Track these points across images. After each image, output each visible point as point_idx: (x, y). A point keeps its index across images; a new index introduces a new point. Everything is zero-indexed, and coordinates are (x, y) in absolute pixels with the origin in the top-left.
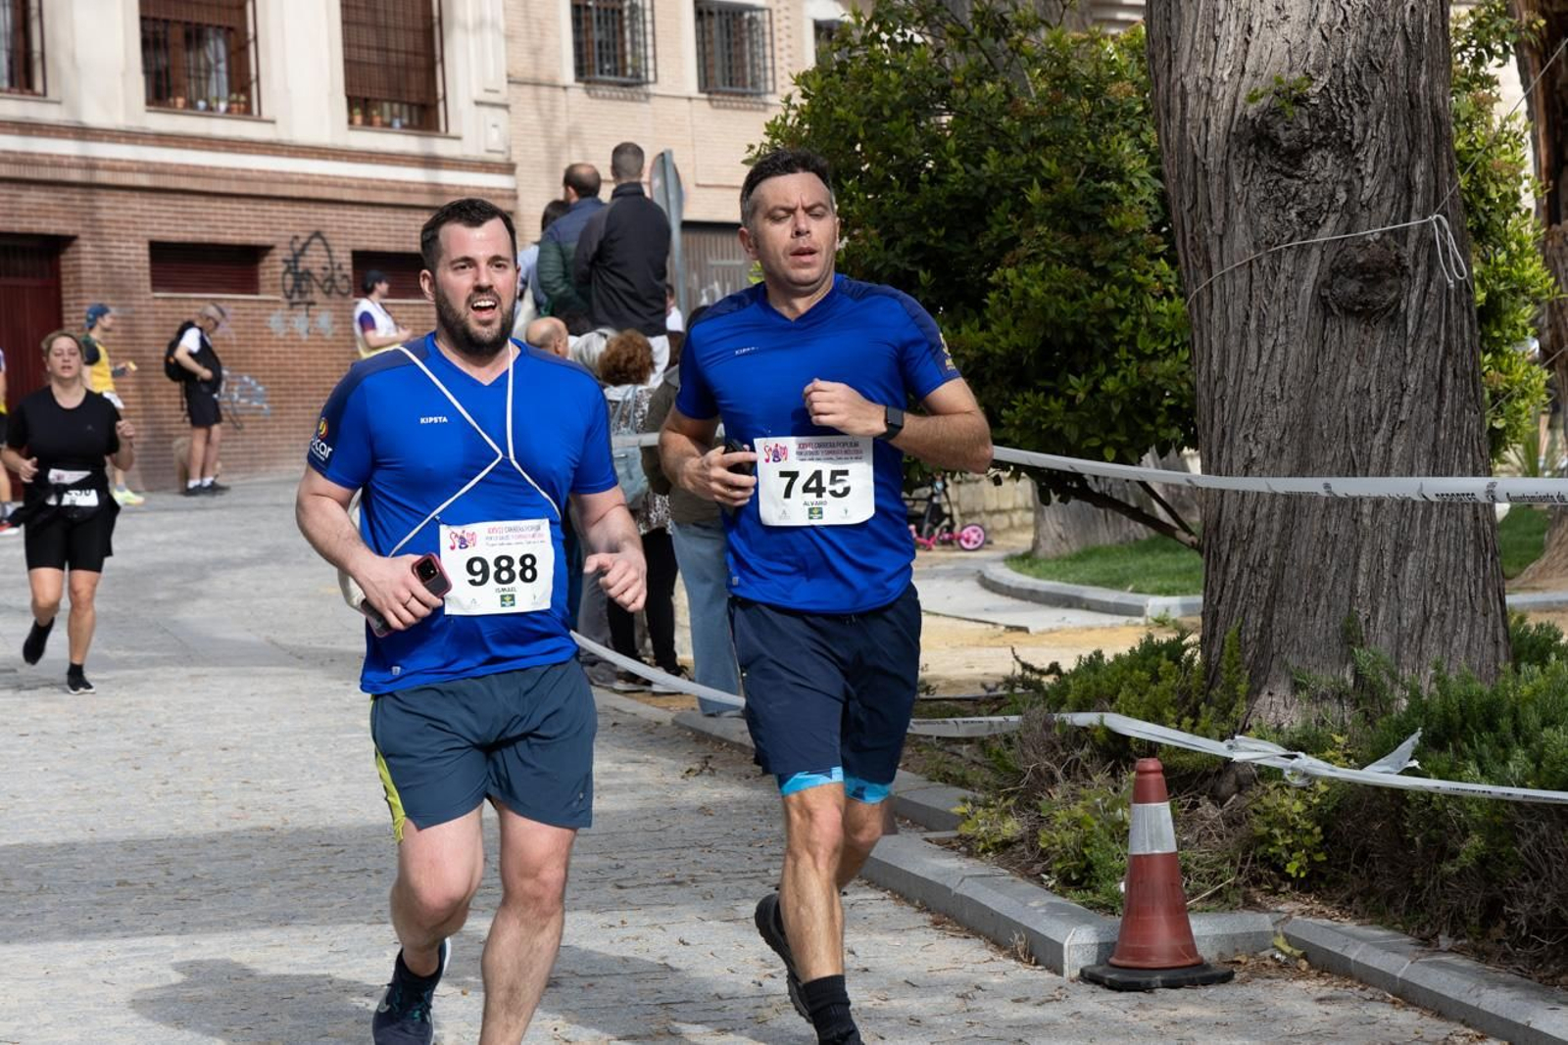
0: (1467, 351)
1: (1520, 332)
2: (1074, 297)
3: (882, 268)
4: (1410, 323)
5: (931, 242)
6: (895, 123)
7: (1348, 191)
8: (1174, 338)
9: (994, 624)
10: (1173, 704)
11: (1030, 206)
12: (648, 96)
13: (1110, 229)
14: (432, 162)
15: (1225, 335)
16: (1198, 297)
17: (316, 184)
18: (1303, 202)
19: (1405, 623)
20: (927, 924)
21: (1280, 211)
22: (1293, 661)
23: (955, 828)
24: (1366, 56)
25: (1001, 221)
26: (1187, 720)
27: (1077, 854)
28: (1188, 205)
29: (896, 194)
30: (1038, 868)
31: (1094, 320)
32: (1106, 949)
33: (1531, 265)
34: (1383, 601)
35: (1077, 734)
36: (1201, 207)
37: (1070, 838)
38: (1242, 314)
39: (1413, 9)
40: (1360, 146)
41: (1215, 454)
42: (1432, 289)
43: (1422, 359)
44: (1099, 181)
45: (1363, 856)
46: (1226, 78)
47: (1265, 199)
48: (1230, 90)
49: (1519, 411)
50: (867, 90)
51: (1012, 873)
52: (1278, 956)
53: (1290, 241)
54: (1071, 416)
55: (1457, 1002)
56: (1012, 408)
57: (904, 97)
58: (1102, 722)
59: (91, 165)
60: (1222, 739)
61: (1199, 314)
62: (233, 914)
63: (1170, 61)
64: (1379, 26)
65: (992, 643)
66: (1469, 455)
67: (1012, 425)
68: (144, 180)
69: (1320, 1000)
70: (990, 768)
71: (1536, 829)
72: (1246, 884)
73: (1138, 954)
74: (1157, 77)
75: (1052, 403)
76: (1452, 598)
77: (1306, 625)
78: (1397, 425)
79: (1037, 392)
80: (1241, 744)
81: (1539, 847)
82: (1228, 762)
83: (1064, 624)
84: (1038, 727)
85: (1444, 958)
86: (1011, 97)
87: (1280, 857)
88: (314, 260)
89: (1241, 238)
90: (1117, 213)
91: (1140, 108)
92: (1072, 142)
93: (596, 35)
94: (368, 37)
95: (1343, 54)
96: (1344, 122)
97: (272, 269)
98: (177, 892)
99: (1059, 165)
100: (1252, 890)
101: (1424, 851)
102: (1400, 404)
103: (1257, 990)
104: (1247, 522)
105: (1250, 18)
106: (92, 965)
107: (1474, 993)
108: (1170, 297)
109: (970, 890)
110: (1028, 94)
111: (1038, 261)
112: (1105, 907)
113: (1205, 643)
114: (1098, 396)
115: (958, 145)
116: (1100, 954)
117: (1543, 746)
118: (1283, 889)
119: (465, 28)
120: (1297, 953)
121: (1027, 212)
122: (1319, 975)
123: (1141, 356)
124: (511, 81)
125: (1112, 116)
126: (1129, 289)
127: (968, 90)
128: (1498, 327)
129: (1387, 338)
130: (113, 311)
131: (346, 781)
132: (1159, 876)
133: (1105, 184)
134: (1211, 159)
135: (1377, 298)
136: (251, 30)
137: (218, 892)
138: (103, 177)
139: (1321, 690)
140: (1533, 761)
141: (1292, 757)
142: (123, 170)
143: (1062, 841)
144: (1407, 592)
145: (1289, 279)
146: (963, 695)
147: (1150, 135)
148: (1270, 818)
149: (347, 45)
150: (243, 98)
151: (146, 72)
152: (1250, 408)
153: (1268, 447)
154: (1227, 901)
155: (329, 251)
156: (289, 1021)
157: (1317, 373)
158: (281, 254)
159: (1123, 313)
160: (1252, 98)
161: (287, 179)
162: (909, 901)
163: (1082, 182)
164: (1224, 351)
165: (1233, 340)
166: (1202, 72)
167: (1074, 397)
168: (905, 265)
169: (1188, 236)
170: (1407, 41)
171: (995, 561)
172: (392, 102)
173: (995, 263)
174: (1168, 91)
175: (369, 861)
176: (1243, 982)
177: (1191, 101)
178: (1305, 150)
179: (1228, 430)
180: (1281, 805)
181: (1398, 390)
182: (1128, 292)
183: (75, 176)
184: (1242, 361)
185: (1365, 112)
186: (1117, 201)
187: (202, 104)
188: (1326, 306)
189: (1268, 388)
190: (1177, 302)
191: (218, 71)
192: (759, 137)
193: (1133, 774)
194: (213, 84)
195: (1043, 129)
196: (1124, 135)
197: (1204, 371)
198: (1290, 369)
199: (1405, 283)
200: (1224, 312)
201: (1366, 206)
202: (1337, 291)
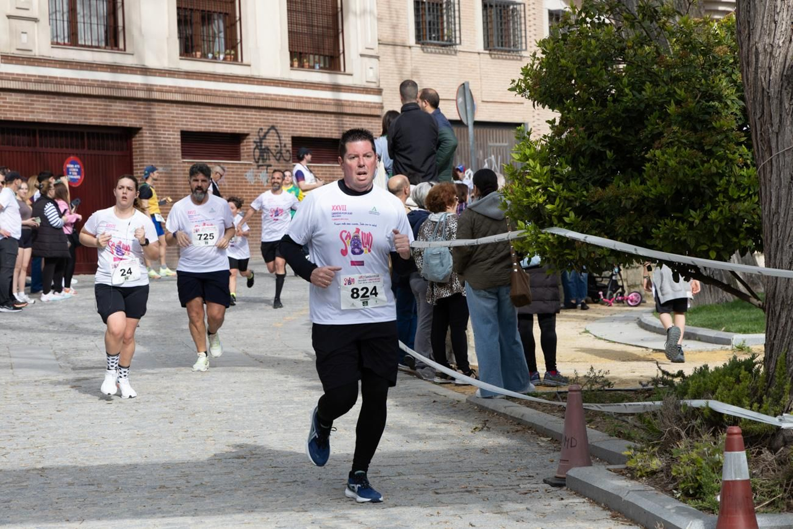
2: (694, 166)
3: (586, 149)
5: (614, 135)
6: (594, 68)
8: (750, 190)
9: (646, 348)
11: (669, 115)
12: (456, 52)
13: (714, 128)
14: (336, 88)
15: (779, 189)
16: (764, 167)
17: (272, 100)
20: (608, 517)
23: (624, 463)
25: (653, 123)
26: (756, 405)
27: (693, 480)
28: (759, 116)
29: (594, 108)
30: (671, 486)
31: (705, 179)
35: (693, 412)
36: (766, 117)
37: (689, 469)
38: (788, 176)
41: (772, 255)
44: (708, 101)
46: (781, 45)
48: (783, 51)
50: (579, 50)
51: (656, 489)
54: (691, 233)
56: (659, 228)
57: (600, 54)
58: (707, 405)
59: (149, 88)
60: (775, 416)
61: (764, 177)
62: (223, 505)
63: (749, 34)
65: (646, 359)
67: (658, 237)
68: (178, 97)
70: (644, 429)
72: (788, 498)
74: (742, 43)
75: (681, 226)
79: (672, 219)
80: (786, 418)
82: (779, 429)
84: (672, 407)
86: (657, 52)
88: (271, 141)
89: (788, 134)
90: (718, 120)
91: (732, 61)
92: (693, 80)
93: (428, 18)
94: (301, 18)
97: (248, 147)
98: (192, 493)
99: (685, 92)
100: (791, 501)
104: (790, 294)
108: (748, 166)
109: (633, 498)
110: (669, 52)
111: (673, 146)
112: (709, 509)
113: (766, 361)
114: (706, 222)
115: (629, 81)
119: (356, 14)
121: (668, 119)
123: (731, 200)
124: (380, 43)
125: (716, 65)
126: (725, 162)
127: (635, 50)
130: (160, 169)
131: (286, 431)
132: (739, 493)
133: (712, 103)
134: (772, 90)
136: (238, 15)
137: (215, 493)
138: (157, 95)
142: (167, 92)
143: (685, 472)
146: (629, 388)
147: (738, 76)
149: (290, 23)
150: (233, 52)
151: (180, 38)
154: (777, 507)
155: (279, 137)
158: (253, 138)
159: (721, 176)
161: (257, 97)
162: (598, 504)
163: (698, 102)
164: (778, 198)
165: (784, 192)
167: (693, 222)
168: (598, 147)
169: (759, 133)
171: (647, 312)
172: (314, 54)
173: (650, 147)
174: (748, 51)
175: (298, 477)
177: (761, 57)
179: (780, 242)
182: (724, 164)
183: (141, 95)
184: (788, 203)
186: (718, 113)
187: (210, 55)
190: (752, 169)
191: (219, 37)
192: (518, 76)
193: (725, 435)
194: (217, 44)
195: (677, 72)
196: (722, 75)
197: (767, 208)
200: (779, 176)
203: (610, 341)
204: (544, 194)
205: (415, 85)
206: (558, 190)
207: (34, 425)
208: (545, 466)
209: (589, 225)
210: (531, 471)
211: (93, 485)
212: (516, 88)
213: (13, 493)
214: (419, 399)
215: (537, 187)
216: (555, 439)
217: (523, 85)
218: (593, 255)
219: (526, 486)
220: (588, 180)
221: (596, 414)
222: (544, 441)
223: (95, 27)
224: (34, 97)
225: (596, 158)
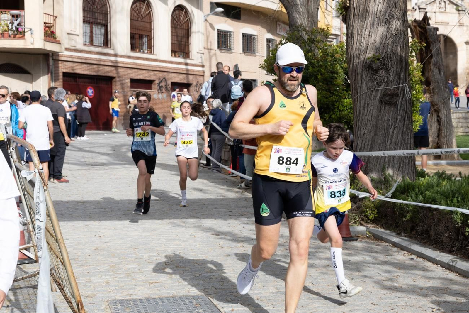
0: (410, 112)
2: (327, 98)
4: (399, 106)
7: (387, 79)
8: (347, 107)
11: (318, 79)
12: (232, 53)
13: (335, 84)
14: (187, 64)
15: (360, 107)
16: (355, 99)
17: (163, 68)
18: (378, 80)
21: (373, 82)
22: (372, 175)
24: (392, 51)
28: (353, 80)
31: (331, 103)
34: (391, 163)
36: (356, 81)
38: (364, 103)
39: (402, 41)
40: (390, 69)
41: (357, 131)
42: (404, 99)
43: (401, 113)
45: (386, 216)
46: (363, 54)
47: (370, 80)
48: (363, 57)
52: (367, 235)
53: (375, 88)
55: (405, 247)
61: (355, 103)
63: (351, 50)
64: (395, 44)
68: (129, 66)
69: (377, 245)
71: (423, 212)
72: (361, 220)
74: (348, 53)
77: (375, 168)
78: (395, 127)
81: (424, 216)
85: (403, 238)
86: (314, 55)
87: (368, 215)
88: (163, 84)
89: (364, 87)
90: (336, 81)
91: (342, 60)
92: (327, 66)
93: (222, 40)
94: (176, 38)
95: (387, 50)
96: (387, 64)
97: (155, 86)
99: (324, 70)
100: (362, 222)
101: (399, 215)
102: (396, 123)
104: (363, 146)
105: (368, 42)
106: (124, 227)
108: (346, 99)
110: (318, 56)
117: (425, 195)
118: (368, 222)
120: (371, 235)
122: (376, 240)
123: (340, 111)
124: (205, 48)
125: (336, 61)
126: (338, 97)
128: (413, 107)
129: (394, 109)
133: (334, 75)
134: (359, 71)
135: (392, 101)
136: (152, 36)
139: (377, 181)
140: (423, 198)
142: (126, 64)
144: (396, 162)
145: (374, 96)
148: (366, 207)
149: (172, 40)
150: (150, 50)
151: (131, 44)
152: (365, 122)
154: (357, 224)
155: (166, 82)
156: (165, 241)
157: (379, 116)
158: (157, 82)
159: (337, 102)
160: (368, 58)
161: (159, 67)
163: (329, 74)
164: (360, 111)
165: (362, 108)
166: (358, 53)
167: (326, 119)
169: (353, 86)
172: (180, 52)
176: (360, 241)
177: (355, 59)
178: (379, 70)
179: (360, 127)
180: (369, 205)
181: (396, 120)
184: (364, 113)
185: (391, 62)
186: (336, 78)
187: (142, 51)
188: (382, 102)
189: (369, 118)
190: (348, 100)
191: (145, 44)
192: (263, 62)
194: (144, 47)
195: (321, 63)
196: (338, 65)
197: (355, 114)
198: (374, 114)
199: (398, 98)
200: (360, 103)
201: (391, 82)
202: (384, 99)
205: (222, 64)
207: (79, 186)
212: (262, 67)
213: (73, 211)
214: (221, 181)
217: (264, 66)
223: (100, 39)
224: (77, 64)
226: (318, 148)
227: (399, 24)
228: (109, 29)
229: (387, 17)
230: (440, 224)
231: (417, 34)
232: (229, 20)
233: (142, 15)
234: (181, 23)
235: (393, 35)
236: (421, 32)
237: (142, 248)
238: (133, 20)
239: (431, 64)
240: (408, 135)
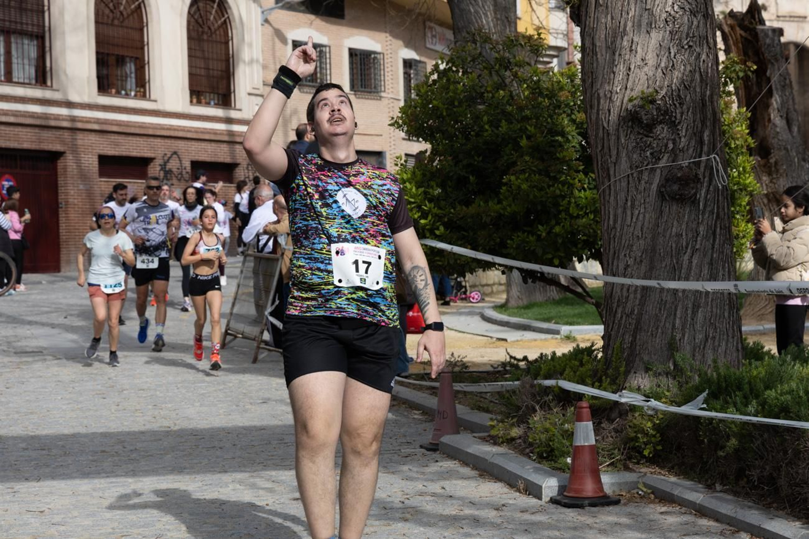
0: (726, 217)
1: (743, 208)
2: (541, 189)
3: (453, 175)
4: (701, 204)
5: (476, 163)
7: (674, 143)
8: (587, 209)
9: (491, 337)
10: (590, 376)
11: (522, 147)
13: (558, 159)
14: (229, 121)
15: (616, 209)
16: (604, 191)
17: (175, 130)
18: (653, 148)
19: (697, 341)
20: (477, 476)
21: (642, 152)
22: (646, 358)
23: (487, 432)
24: (683, 81)
25: (508, 154)
26: (597, 384)
27: (546, 445)
28: (600, 148)
29: (460, 141)
30: (528, 450)
31: (550, 200)
32: (562, 489)
33: (748, 177)
34: (687, 331)
35: (545, 390)
36: (606, 150)
37: (543, 437)
38: (624, 199)
39: (704, 61)
40: (679, 123)
41: (610, 262)
42: (711, 189)
43: (707, 220)
44: (553, 136)
45: (679, 448)
46: (618, 91)
47: (635, 147)
48: (620, 96)
49: (743, 244)
50: (447, 93)
51: (515, 453)
52: (640, 493)
53: (647, 166)
54: (539, 244)
55: (725, 515)
56: (512, 240)
57: (465, 96)
58: (557, 384)
59: (73, 119)
60: (614, 392)
61: (604, 198)
62: (156, 466)
63: (592, 82)
64: (688, 68)
65: (491, 346)
66: (727, 265)
67: (512, 247)
68: (96, 127)
69: (662, 513)
70: (503, 405)
71: (762, 436)
72: (625, 460)
73: (576, 491)
74: (586, 90)
75: (531, 238)
76: (718, 330)
77: (652, 341)
78: (694, 251)
79: (524, 232)
80: (624, 395)
81: (763, 445)
82: (616, 403)
83: (523, 338)
84: (528, 386)
85: (718, 495)
86: (511, 96)
87: (641, 447)
88: (173, 165)
89: (624, 164)
90: (561, 151)
91: (572, 104)
92: (541, 118)
94: (200, 63)
95: (672, 81)
96: (672, 112)
97: (154, 170)
98: (129, 456)
99: (535, 128)
100: (628, 462)
101: (709, 446)
102: (696, 241)
103: (631, 509)
104: (625, 294)
105: (630, 64)
106: (94, 490)
107: (734, 511)
108: (585, 190)
109: (497, 460)
110: (520, 96)
111: (525, 173)
112: (560, 469)
113: (605, 348)
114: (551, 235)
115: (488, 119)
116: (559, 491)
117: (765, 399)
118: (642, 462)
119: (244, 62)
120: (649, 491)
121: (520, 150)
122: (660, 502)
123: (572, 217)
124: (265, 84)
125: (559, 107)
126: (567, 186)
127: (492, 94)
128: (734, 207)
129: (691, 211)
131: (201, 405)
132: (586, 458)
133: (556, 138)
134: (611, 128)
135: (686, 192)
136: (146, 59)
137: (148, 456)
139: (659, 371)
140: (761, 405)
141: (648, 401)
142: (88, 122)
143: (540, 440)
144: (698, 327)
145: (646, 183)
146: (481, 370)
147: (580, 116)
148: (635, 430)
149: (191, 66)
150: (142, 90)
151: (99, 77)
152: (627, 242)
153: (635, 260)
154: (616, 467)
155: (180, 161)
157: (658, 226)
158: (159, 162)
159: (564, 197)
160: (630, 100)
161: (162, 127)
162: (468, 465)
163: (545, 137)
164: (615, 216)
165: (620, 211)
166: (607, 88)
167: (541, 235)
168: (463, 173)
169: (599, 162)
170: (701, 75)
171: (489, 307)
172: (210, 93)
173: (505, 173)
174: (592, 96)
176: (625, 505)
177: (602, 101)
178: (655, 124)
179: (617, 252)
180: (641, 424)
181: (695, 234)
182: (565, 188)
183: (65, 124)
184: (624, 220)
185: (682, 108)
186: (561, 146)
187: (123, 92)
188: (663, 196)
189: (636, 233)
190: (588, 192)
191: (131, 77)
192: (397, 114)
193: (572, 409)
194: (129, 83)
195: (528, 112)
196: (564, 116)
197: (606, 224)
198: (646, 224)
199: (699, 186)
200: (616, 198)
201: (682, 150)
202: (668, 189)
203: (460, 332)
204: (418, 212)
206: (430, 208)
208: (420, 434)
209: (455, 237)
210: (408, 438)
211: (44, 450)
212: (395, 124)
215: (413, 206)
216: (427, 412)
217: (400, 122)
218: (458, 262)
219: (406, 450)
220: (454, 200)
221: (458, 392)
222: (417, 415)
223: (27, 67)
225: (462, 182)
226: (525, 302)
227: (695, 23)
228: (47, 44)
229: (669, 9)
230: (800, 463)
231: (736, 44)
232: (318, 21)
233: (121, 13)
234: (209, 28)
235: (683, 47)
236: (746, 39)
237: (139, 534)
238: (102, 23)
239: (771, 110)
240: (723, 268)
